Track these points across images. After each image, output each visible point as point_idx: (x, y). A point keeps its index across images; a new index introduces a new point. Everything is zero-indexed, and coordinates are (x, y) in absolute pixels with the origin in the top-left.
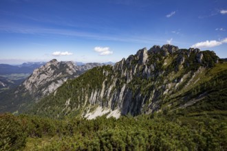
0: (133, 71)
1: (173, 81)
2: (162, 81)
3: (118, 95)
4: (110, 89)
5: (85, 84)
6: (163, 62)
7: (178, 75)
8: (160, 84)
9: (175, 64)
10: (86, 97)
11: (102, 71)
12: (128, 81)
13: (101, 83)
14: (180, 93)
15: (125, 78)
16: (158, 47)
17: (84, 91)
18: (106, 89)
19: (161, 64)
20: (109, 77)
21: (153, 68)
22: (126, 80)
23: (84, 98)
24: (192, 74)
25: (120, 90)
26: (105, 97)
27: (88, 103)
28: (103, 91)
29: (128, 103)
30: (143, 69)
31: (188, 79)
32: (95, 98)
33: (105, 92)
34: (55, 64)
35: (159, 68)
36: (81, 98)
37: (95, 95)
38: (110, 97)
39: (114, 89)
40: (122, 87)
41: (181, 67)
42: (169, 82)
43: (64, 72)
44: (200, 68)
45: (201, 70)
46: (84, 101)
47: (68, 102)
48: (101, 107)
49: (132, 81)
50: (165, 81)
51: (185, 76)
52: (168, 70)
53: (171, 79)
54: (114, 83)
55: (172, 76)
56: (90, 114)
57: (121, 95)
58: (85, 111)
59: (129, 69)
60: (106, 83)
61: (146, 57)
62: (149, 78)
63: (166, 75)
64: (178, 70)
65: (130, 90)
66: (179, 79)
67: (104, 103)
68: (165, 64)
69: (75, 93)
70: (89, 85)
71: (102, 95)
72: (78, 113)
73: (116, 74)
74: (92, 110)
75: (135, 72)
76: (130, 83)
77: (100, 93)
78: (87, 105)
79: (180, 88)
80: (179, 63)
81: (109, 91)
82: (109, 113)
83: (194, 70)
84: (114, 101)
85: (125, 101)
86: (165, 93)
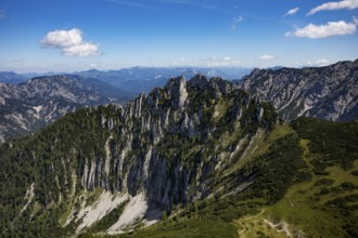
0: (163, 122)
1: (227, 150)
2: (213, 147)
3: (139, 167)
4: (123, 155)
5: (66, 150)
6: (213, 110)
7: (233, 138)
8: (210, 152)
9: (230, 116)
10: (74, 176)
11: (100, 119)
12: (157, 140)
13: (103, 146)
14: (235, 169)
15: (150, 135)
16: (203, 78)
17: (67, 164)
18: (115, 157)
19: (209, 115)
20: (117, 130)
21: (197, 118)
22: (152, 138)
23: (69, 179)
24: (249, 139)
25: (142, 157)
26: (114, 172)
27: (80, 187)
28: (107, 161)
29: (160, 182)
30: (182, 120)
31: (245, 146)
32: (92, 177)
33: (112, 162)
35: (206, 122)
36: (61, 179)
37: (93, 170)
38: (125, 171)
39: (129, 155)
40: (146, 153)
41: (237, 125)
42: (221, 149)
44: (259, 130)
45: (260, 133)
46: (69, 186)
47: (31, 192)
48: (109, 193)
49: (164, 141)
50: (217, 147)
51: (242, 141)
52: (221, 127)
53: (224, 145)
54: (129, 143)
55: (226, 140)
56: (89, 208)
57: (146, 167)
58: (78, 206)
59: (155, 117)
60: (112, 144)
61: (184, 95)
62: (193, 136)
63: (217, 135)
64: (233, 130)
65: (162, 157)
66: (234, 145)
67: (113, 185)
68: (216, 114)
69: (45, 170)
70: (74, 151)
71: (107, 169)
72: (62, 210)
73: (131, 125)
74: (91, 201)
75: (167, 123)
76: (159, 145)
77: (103, 166)
78: (77, 193)
79: (236, 160)
80: (235, 118)
81: (122, 161)
82: (128, 201)
83: (253, 132)
85: (153, 177)
86: (217, 167)
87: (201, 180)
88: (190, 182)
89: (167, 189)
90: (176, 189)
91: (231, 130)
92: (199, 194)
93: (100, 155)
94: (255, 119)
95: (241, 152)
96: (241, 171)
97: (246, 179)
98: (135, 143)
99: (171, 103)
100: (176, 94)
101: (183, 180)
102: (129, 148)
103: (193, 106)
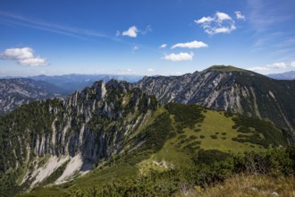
0: (91, 108)
1: (131, 123)
2: (122, 122)
3: (76, 138)
4: (65, 130)
5: (21, 131)
6: (122, 100)
7: (134, 116)
8: (121, 125)
9: (132, 103)
10: (28, 148)
11: (48, 107)
12: (88, 120)
13: (50, 126)
14: (136, 134)
15: (83, 117)
16: (116, 81)
17: (23, 140)
18: (59, 132)
19: (120, 103)
21: (112, 105)
22: (84, 119)
23: (25, 150)
24: (143, 116)
26: (59, 142)
27: (33, 155)
28: (54, 136)
29: (90, 146)
30: (103, 106)
31: (141, 120)
32: (42, 147)
33: (57, 136)
35: (118, 108)
36: (18, 151)
37: (43, 142)
38: (66, 141)
39: (69, 130)
40: (81, 128)
41: (136, 108)
42: (127, 123)
45: (149, 112)
46: (25, 155)
48: (55, 157)
49: (93, 120)
50: (125, 122)
51: (139, 118)
52: (127, 110)
53: (129, 120)
54: (69, 123)
55: (130, 117)
56: (40, 169)
57: (81, 137)
58: (32, 168)
59: (86, 105)
60: (57, 124)
61: (104, 91)
62: (110, 116)
63: (125, 115)
65: (91, 130)
66: (135, 120)
68: (124, 102)
70: (28, 130)
71: (54, 141)
73: (70, 111)
74: (42, 164)
75: (94, 108)
76: (89, 122)
77: (50, 139)
78: (31, 159)
79: (136, 129)
80: (135, 104)
81: (64, 135)
82: (69, 161)
83: (145, 112)
85: (86, 143)
86: (126, 133)
87: (116, 142)
88: (109, 144)
89: (95, 150)
90: (101, 149)
91: (133, 112)
92: (115, 151)
93: (49, 132)
94: (146, 105)
95: (139, 124)
96: (140, 135)
97: (143, 139)
98: (73, 123)
99: (97, 96)
100: (99, 91)
101: (105, 144)
102: (69, 125)
103: (110, 98)
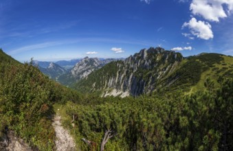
0: (137, 64)
1: (162, 70)
2: (156, 70)
4: (122, 76)
5: (105, 73)
7: (165, 66)
8: (155, 72)
9: (163, 59)
10: (106, 82)
11: (117, 64)
12: (135, 71)
13: (116, 73)
14: (167, 77)
15: (132, 69)
16: (153, 48)
17: (105, 78)
18: (119, 77)
19: (155, 59)
20: (122, 68)
21: (150, 61)
23: (104, 83)
25: (128, 77)
26: (118, 82)
27: (107, 86)
30: (144, 63)
32: (111, 83)
33: (118, 79)
34: (87, 60)
35: (154, 62)
36: (102, 82)
37: (112, 81)
38: (122, 82)
39: (124, 76)
40: (130, 75)
41: (166, 61)
42: (160, 71)
43: (92, 65)
45: (176, 63)
46: (104, 85)
47: (94, 85)
49: (137, 71)
50: (158, 70)
51: (169, 67)
52: (159, 63)
53: (161, 69)
55: (162, 67)
56: (109, 94)
57: (130, 81)
58: (105, 92)
59: (135, 63)
60: (119, 73)
61: (146, 55)
62: (148, 68)
63: (158, 66)
65: (136, 77)
66: (165, 68)
67: (118, 86)
68: (158, 59)
69: (99, 79)
70: (108, 74)
71: (116, 81)
72: (100, 93)
73: (126, 66)
74: (110, 91)
75: (139, 64)
78: (106, 88)
79: (166, 74)
80: (165, 59)
82: (122, 94)
83: (173, 63)
84: (124, 86)
86: (158, 78)
87: (151, 84)
91: (164, 63)
92: (150, 91)
93: (115, 76)
94: (174, 58)
95: (169, 71)
96: (170, 77)
98: (127, 72)
99: (142, 57)
100: (143, 54)
102: (125, 73)
103: (148, 59)
